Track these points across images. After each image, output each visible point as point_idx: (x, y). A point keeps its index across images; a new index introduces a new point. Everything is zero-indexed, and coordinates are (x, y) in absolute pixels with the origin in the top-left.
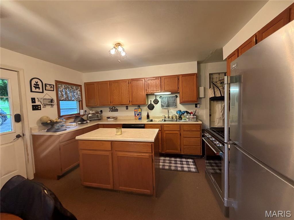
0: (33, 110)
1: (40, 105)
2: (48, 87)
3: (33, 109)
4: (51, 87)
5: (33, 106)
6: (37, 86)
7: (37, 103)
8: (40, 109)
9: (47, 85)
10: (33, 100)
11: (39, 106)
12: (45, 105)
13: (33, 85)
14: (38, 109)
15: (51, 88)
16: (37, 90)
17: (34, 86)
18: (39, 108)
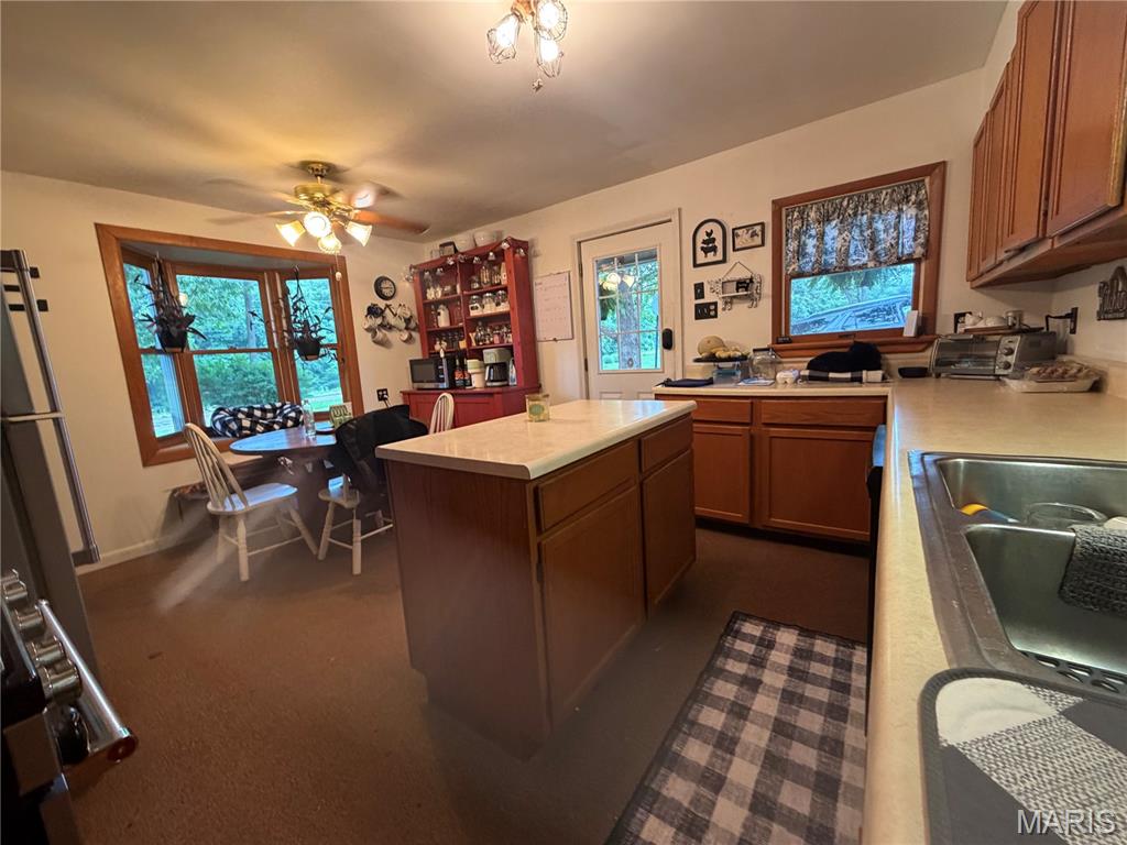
0: (696, 318)
1: (715, 304)
2: (744, 238)
3: (698, 316)
4: (754, 235)
5: (697, 306)
6: (709, 246)
7: (709, 298)
8: (716, 316)
9: (740, 232)
10: (699, 290)
11: (712, 307)
12: (729, 301)
13: (699, 245)
14: (708, 316)
15: (752, 236)
16: (711, 257)
17: (702, 249)
18: (712, 313)
